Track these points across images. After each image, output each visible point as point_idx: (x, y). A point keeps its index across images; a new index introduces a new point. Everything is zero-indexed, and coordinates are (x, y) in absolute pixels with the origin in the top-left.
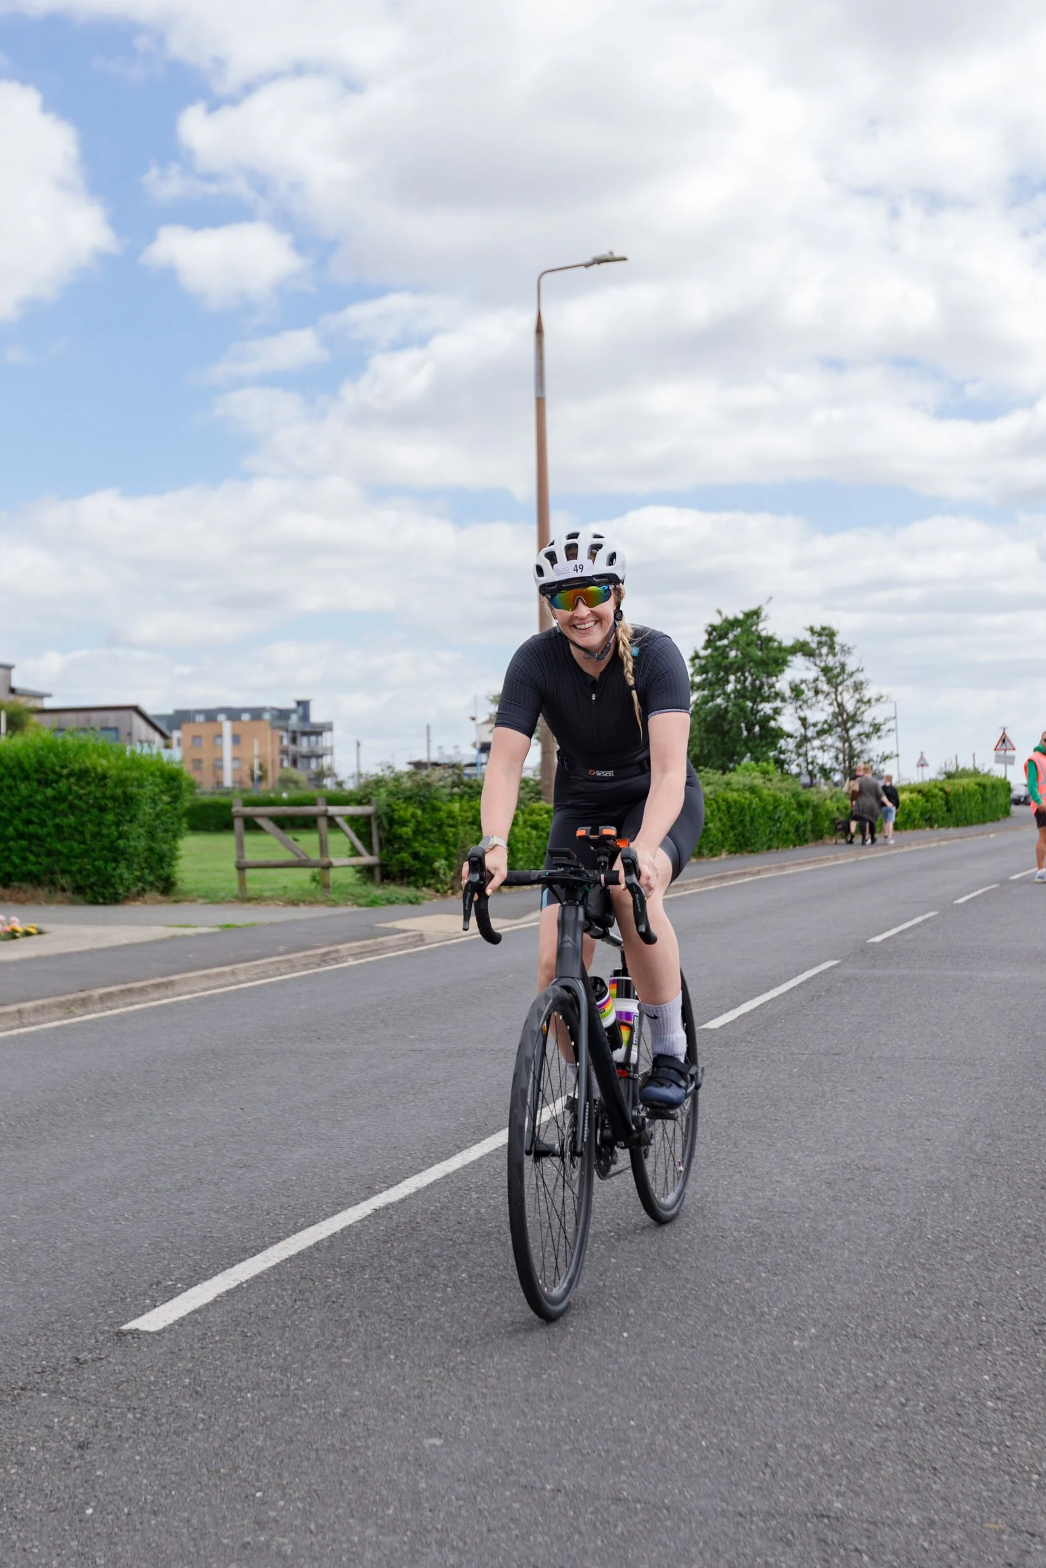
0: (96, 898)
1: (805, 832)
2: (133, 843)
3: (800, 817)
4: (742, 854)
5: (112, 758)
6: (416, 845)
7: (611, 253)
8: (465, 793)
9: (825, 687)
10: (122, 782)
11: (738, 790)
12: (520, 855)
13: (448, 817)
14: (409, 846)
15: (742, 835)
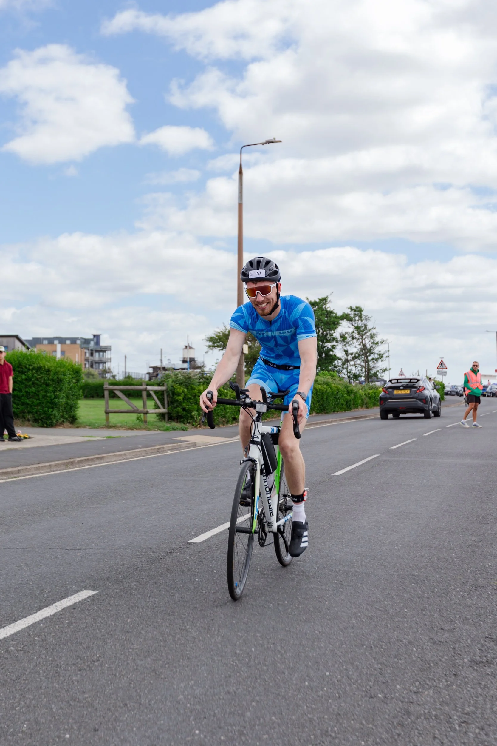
0: (43, 424)
1: (350, 405)
2: (61, 400)
3: (348, 398)
4: (322, 414)
5: (51, 362)
6: (184, 404)
7: (275, 139)
8: (205, 382)
9: (356, 335)
10: (56, 373)
11: (321, 384)
12: (228, 411)
13: (198, 393)
14: (181, 405)
15: (322, 405)
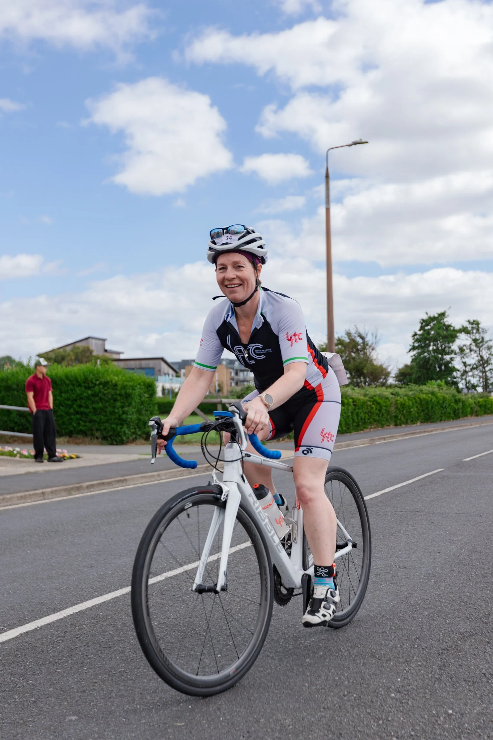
0: (112, 442)
1: (458, 413)
2: (129, 416)
3: (456, 407)
4: (427, 423)
5: (120, 377)
7: (361, 140)
9: (474, 347)
10: (124, 387)
11: (426, 394)
15: (428, 414)
